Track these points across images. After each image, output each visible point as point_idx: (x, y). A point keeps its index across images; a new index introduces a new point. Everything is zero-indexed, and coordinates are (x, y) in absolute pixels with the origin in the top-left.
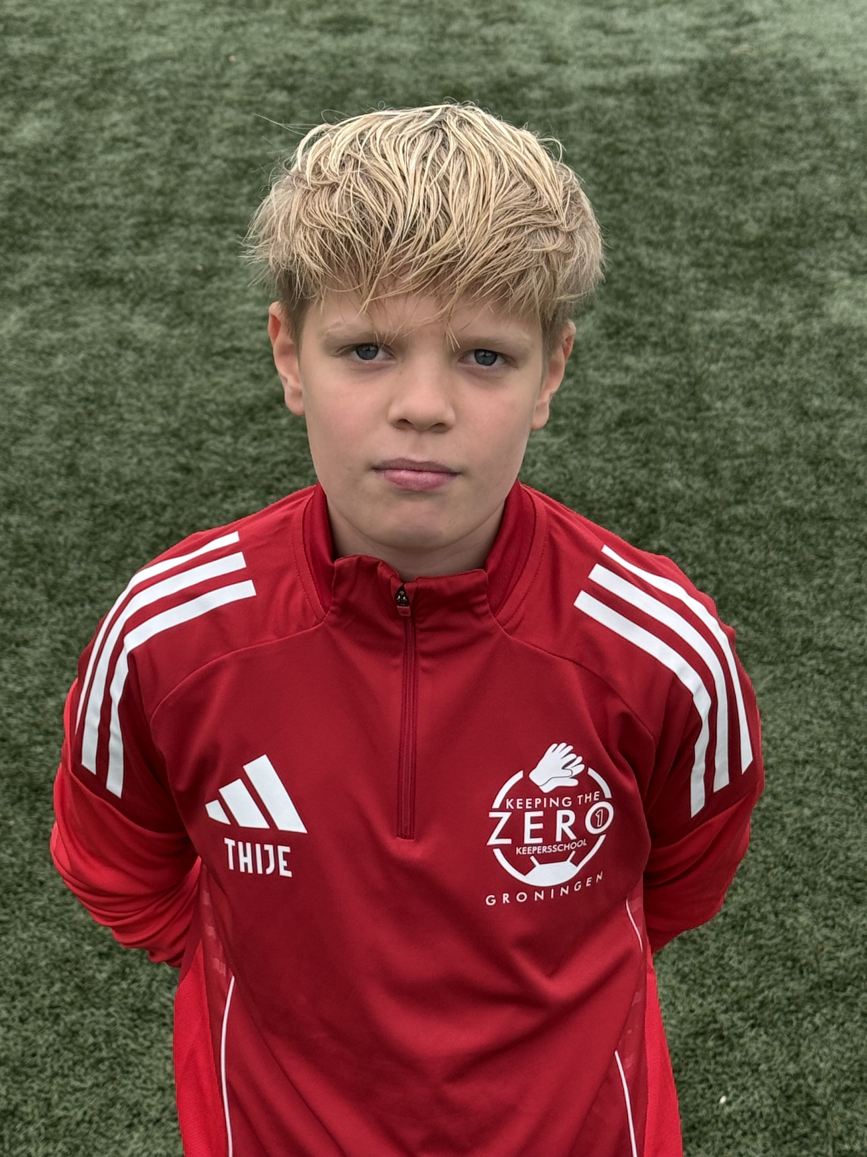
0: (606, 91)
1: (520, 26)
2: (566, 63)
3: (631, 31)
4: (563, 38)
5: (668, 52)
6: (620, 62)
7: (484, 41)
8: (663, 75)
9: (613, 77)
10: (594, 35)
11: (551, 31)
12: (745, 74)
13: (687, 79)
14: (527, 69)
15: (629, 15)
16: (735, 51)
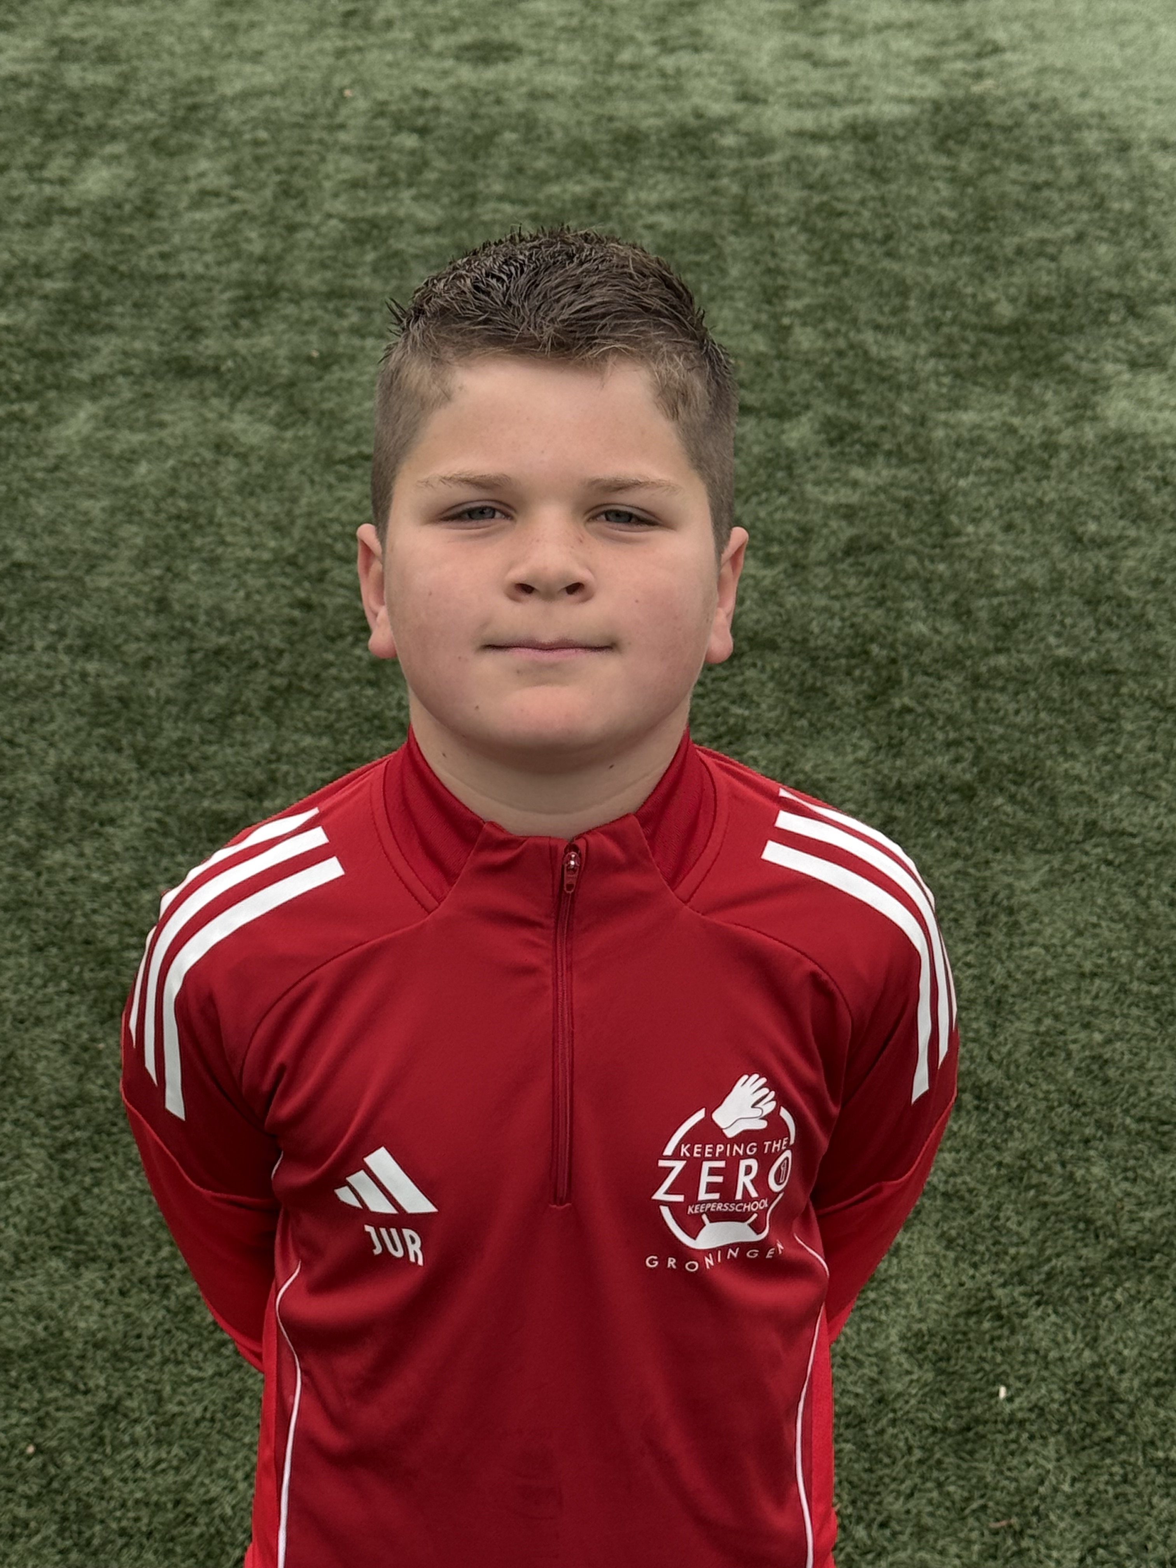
0: (817, 137)
1: (707, 56)
2: (765, 102)
3: (845, 63)
4: (761, 71)
5: (892, 90)
6: (833, 101)
7: (663, 74)
8: (887, 118)
9: (824, 120)
10: (799, 68)
11: (745, 62)
12: (990, 117)
13: (917, 123)
14: (717, 109)
15: (843, 43)
16: (977, 89)
